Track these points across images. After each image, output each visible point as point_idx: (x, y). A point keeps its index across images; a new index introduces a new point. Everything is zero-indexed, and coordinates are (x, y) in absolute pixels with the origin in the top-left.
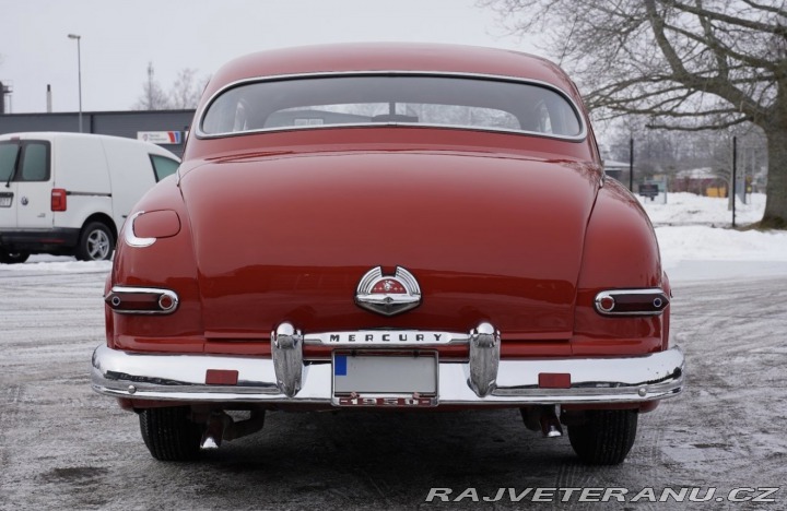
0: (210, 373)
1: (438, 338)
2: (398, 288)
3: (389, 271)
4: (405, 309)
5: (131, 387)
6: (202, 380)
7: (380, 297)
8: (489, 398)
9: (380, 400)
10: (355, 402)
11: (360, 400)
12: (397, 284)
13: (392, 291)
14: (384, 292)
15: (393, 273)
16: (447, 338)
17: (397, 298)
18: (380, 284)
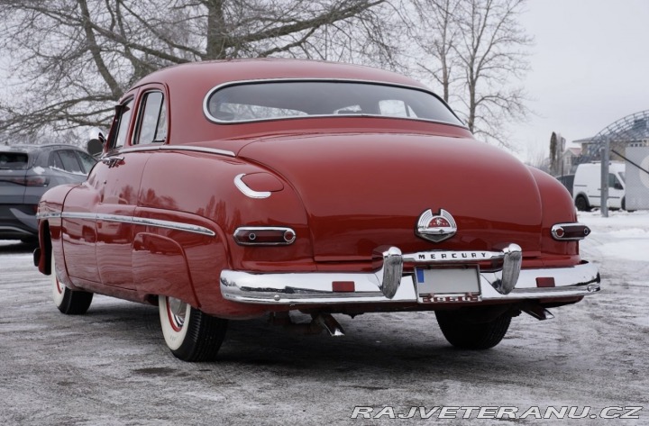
0: (335, 284)
1: (484, 255)
2: (444, 223)
3: (436, 213)
4: (447, 237)
5: (276, 296)
6: (330, 289)
7: (436, 230)
8: (512, 295)
9: (448, 299)
10: (432, 300)
11: (436, 299)
12: (444, 221)
13: (441, 225)
14: (437, 226)
15: (439, 214)
16: (489, 255)
17: (447, 230)
18: (434, 221)
